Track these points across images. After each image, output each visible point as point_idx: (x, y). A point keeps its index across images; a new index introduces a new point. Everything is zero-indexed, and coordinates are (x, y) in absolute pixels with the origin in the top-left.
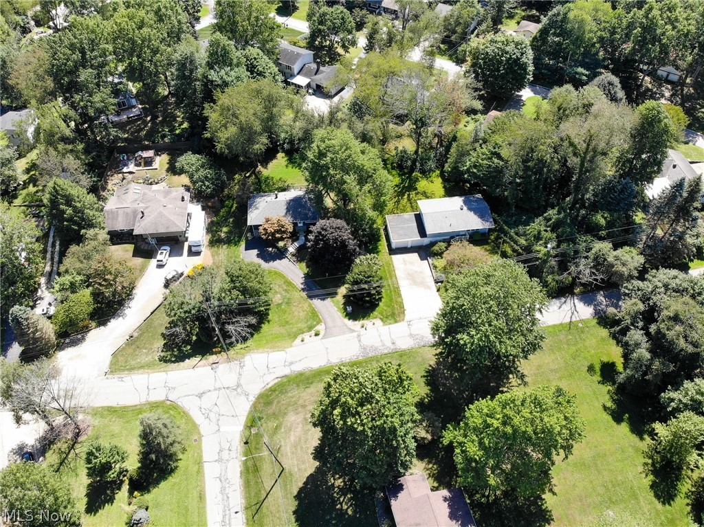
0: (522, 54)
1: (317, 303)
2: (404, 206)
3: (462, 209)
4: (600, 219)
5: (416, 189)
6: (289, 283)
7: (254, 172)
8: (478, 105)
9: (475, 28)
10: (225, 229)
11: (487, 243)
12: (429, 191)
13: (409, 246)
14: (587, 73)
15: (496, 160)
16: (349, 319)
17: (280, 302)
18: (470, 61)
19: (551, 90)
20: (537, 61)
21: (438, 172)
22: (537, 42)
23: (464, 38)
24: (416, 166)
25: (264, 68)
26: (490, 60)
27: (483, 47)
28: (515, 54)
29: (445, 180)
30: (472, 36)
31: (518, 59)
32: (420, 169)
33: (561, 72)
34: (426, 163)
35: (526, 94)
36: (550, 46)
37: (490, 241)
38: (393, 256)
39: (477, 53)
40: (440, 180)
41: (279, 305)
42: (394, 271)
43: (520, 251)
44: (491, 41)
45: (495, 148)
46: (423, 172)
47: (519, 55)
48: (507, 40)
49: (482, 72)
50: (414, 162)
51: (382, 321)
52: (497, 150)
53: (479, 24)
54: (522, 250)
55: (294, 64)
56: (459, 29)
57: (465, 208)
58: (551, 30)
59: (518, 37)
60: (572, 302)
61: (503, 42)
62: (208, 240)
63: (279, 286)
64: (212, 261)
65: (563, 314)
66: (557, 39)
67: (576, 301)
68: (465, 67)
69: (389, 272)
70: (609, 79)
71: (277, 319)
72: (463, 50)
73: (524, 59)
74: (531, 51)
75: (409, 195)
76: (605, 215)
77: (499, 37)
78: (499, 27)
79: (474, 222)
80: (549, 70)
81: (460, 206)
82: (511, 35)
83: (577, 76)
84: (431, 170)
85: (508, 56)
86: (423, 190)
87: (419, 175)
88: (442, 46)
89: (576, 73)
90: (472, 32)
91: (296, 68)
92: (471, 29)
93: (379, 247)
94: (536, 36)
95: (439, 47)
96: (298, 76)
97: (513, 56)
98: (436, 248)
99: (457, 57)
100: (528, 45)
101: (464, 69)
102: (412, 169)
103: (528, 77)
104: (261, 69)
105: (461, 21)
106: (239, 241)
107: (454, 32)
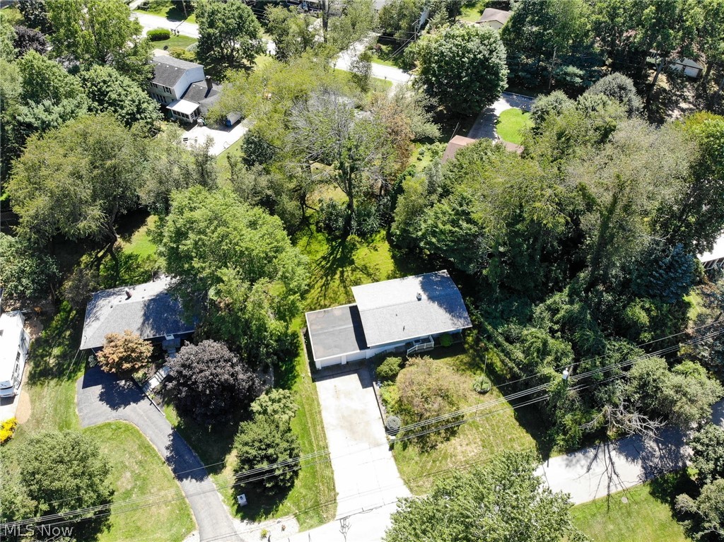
0: (491, 52)
1: (190, 485)
2: (335, 293)
3: (419, 299)
4: (639, 313)
5: (352, 262)
6: (146, 448)
7: (110, 250)
8: (433, 130)
9: (426, 22)
10: (56, 351)
11: (464, 351)
12: (372, 265)
13: (344, 362)
14: (581, 73)
15: (465, 225)
16: (243, 519)
17: (129, 487)
18: (419, 66)
19: (535, 101)
20: (512, 61)
21: (383, 233)
22: (509, 34)
23: (412, 35)
24: (351, 227)
25: (119, 95)
26: (447, 63)
27: (436, 45)
28: (480, 52)
29: (394, 246)
30: (424, 32)
31: (487, 59)
32: (357, 230)
33: (545, 73)
34: (365, 220)
35: (500, 106)
36: (527, 40)
37: (466, 346)
38: (317, 383)
39: (428, 53)
40: (386, 245)
41: (128, 494)
42: (320, 412)
43: (516, 369)
44: (446, 36)
45: (461, 206)
46: (362, 234)
47: (486, 53)
48: (468, 34)
49: (438, 81)
50: (348, 220)
51: (298, 520)
52: (465, 207)
53: (431, 16)
54: (519, 369)
55: (174, 83)
56: (403, 24)
57: (424, 297)
58: (527, 17)
59: (483, 29)
60: (607, 455)
61: (463, 36)
62: (28, 374)
63: (130, 453)
64: (30, 412)
65: (595, 481)
66: (535, 29)
67: (613, 453)
68: (415, 74)
69: (311, 414)
70: (619, 81)
71: (122, 523)
72: (411, 52)
73: (494, 60)
74: (502, 46)
75: (342, 273)
76: (647, 306)
77: (457, 30)
78: (457, 18)
79: (439, 321)
80: (527, 71)
81: (416, 295)
82: (473, 26)
83: (568, 78)
84: (373, 231)
85: (472, 56)
86: (363, 263)
87: (357, 238)
88: (383, 47)
89: (566, 74)
90: (423, 27)
91: (178, 90)
92: (421, 23)
93: (297, 368)
94: (507, 27)
95: (380, 49)
96: (182, 101)
97: (479, 56)
98: (384, 368)
99: (403, 61)
100: (499, 38)
101: (412, 78)
102: (346, 233)
103: (501, 83)
104: (114, 96)
105: (406, 12)
106: (75, 371)
107: (398, 28)
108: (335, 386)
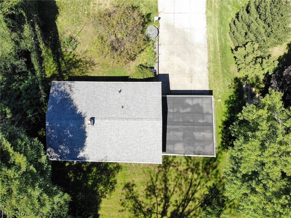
38: (208, 89)
69: (217, 62)
108: (191, 82)
